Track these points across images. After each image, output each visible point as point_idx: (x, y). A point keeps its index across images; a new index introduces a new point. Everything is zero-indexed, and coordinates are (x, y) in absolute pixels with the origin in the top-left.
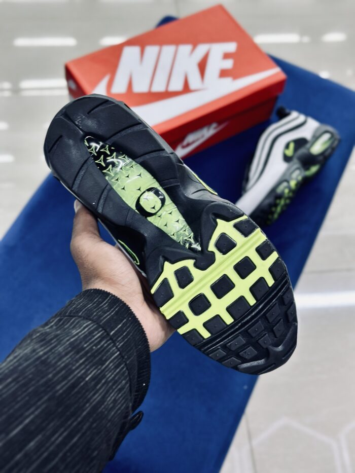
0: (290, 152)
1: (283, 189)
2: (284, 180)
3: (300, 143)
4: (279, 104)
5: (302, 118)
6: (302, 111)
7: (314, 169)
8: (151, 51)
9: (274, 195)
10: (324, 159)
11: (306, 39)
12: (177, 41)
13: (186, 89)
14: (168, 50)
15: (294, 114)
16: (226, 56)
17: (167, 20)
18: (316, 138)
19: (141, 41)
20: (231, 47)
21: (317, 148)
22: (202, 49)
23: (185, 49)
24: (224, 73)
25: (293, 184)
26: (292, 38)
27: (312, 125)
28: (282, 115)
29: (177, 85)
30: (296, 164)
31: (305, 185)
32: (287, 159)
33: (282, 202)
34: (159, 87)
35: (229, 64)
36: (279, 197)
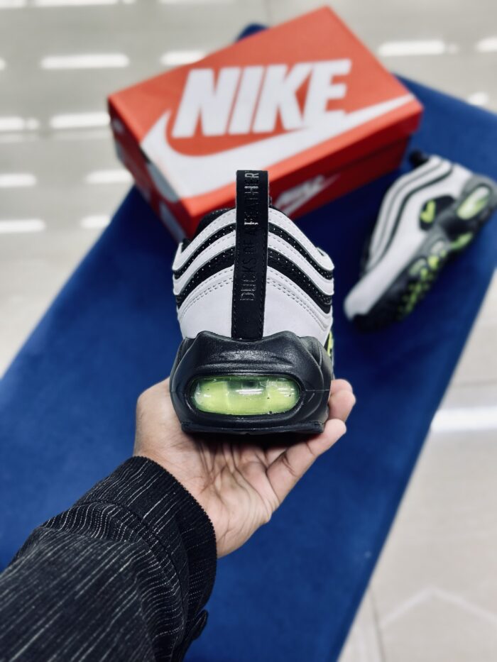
0: (428, 216)
1: (420, 270)
2: (420, 256)
3: (444, 202)
4: (413, 146)
5: (445, 166)
6: (445, 155)
7: (464, 240)
8: (229, 75)
9: (406, 278)
10: (478, 225)
11: (453, 49)
12: (265, 60)
13: (279, 129)
14: (253, 74)
15: (435, 161)
16: (336, 80)
17: (252, 30)
18: (466, 194)
19: (214, 63)
20: (343, 67)
21: (468, 210)
22: (301, 71)
23: (277, 71)
24: (332, 105)
25: (433, 262)
26: (434, 47)
27: (460, 177)
28: (417, 161)
29: (264, 124)
30: (438, 232)
31: (452, 262)
32: (424, 226)
33: (418, 288)
34: (239, 127)
35: (339, 91)
36: (414, 280)
